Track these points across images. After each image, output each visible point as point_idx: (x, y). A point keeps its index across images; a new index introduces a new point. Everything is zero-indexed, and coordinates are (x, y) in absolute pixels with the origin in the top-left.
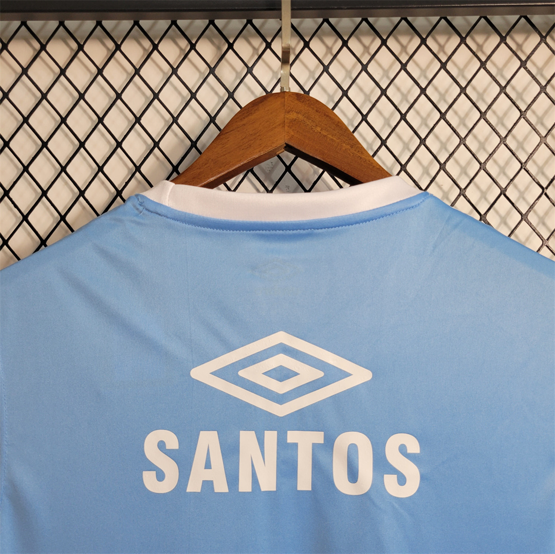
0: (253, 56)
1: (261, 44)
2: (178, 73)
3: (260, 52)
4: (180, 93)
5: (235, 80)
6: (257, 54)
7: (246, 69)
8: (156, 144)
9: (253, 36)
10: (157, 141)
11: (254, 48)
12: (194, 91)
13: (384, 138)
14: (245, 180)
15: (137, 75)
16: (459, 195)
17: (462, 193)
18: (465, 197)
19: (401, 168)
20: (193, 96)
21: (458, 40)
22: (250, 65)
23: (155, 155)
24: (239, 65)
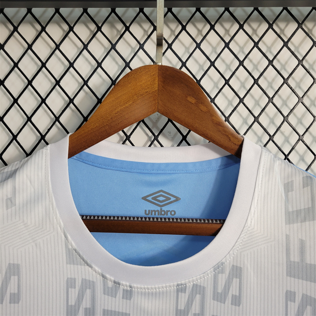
0: (144, 36)
1: (150, 27)
2: (88, 48)
3: (149, 33)
4: (90, 63)
5: (131, 53)
6: (147, 34)
7: (139, 45)
8: (71, 101)
9: (144, 22)
10: (72, 98)
11: (145, 30)
12: (100, 62)
13: (242, 97)
14: (138, 127)
15: (57, 50)
16: (299, 140)
17: (300, 138)
18: (303, 142)
19: (255, 120)
20: (99, 65)
21: (296, 25)
22: (142, 43)
23: (71, 108)
24: (134, 43)
